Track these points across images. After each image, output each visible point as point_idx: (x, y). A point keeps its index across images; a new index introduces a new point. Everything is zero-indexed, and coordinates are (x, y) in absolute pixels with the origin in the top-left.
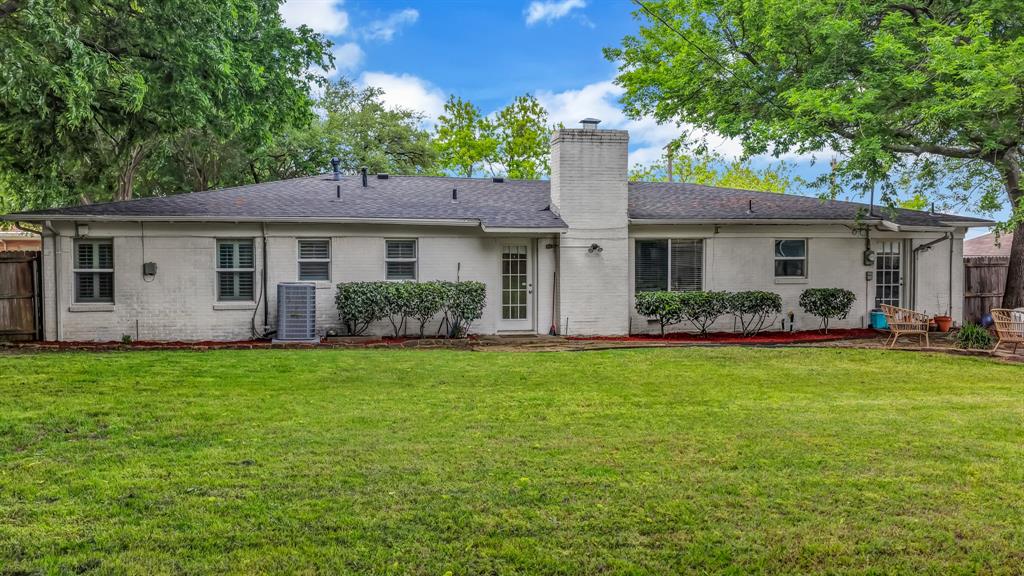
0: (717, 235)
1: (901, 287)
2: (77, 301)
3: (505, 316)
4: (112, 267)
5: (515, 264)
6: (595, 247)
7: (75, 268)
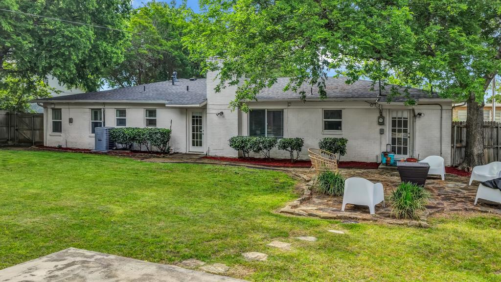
0: (289, 107)
1: (408, 139)
2: (53, 131)
3: (193, 145)
4: (61, 119)
5: (197, 120)
6: (222, 113)
7: (53, 119)
